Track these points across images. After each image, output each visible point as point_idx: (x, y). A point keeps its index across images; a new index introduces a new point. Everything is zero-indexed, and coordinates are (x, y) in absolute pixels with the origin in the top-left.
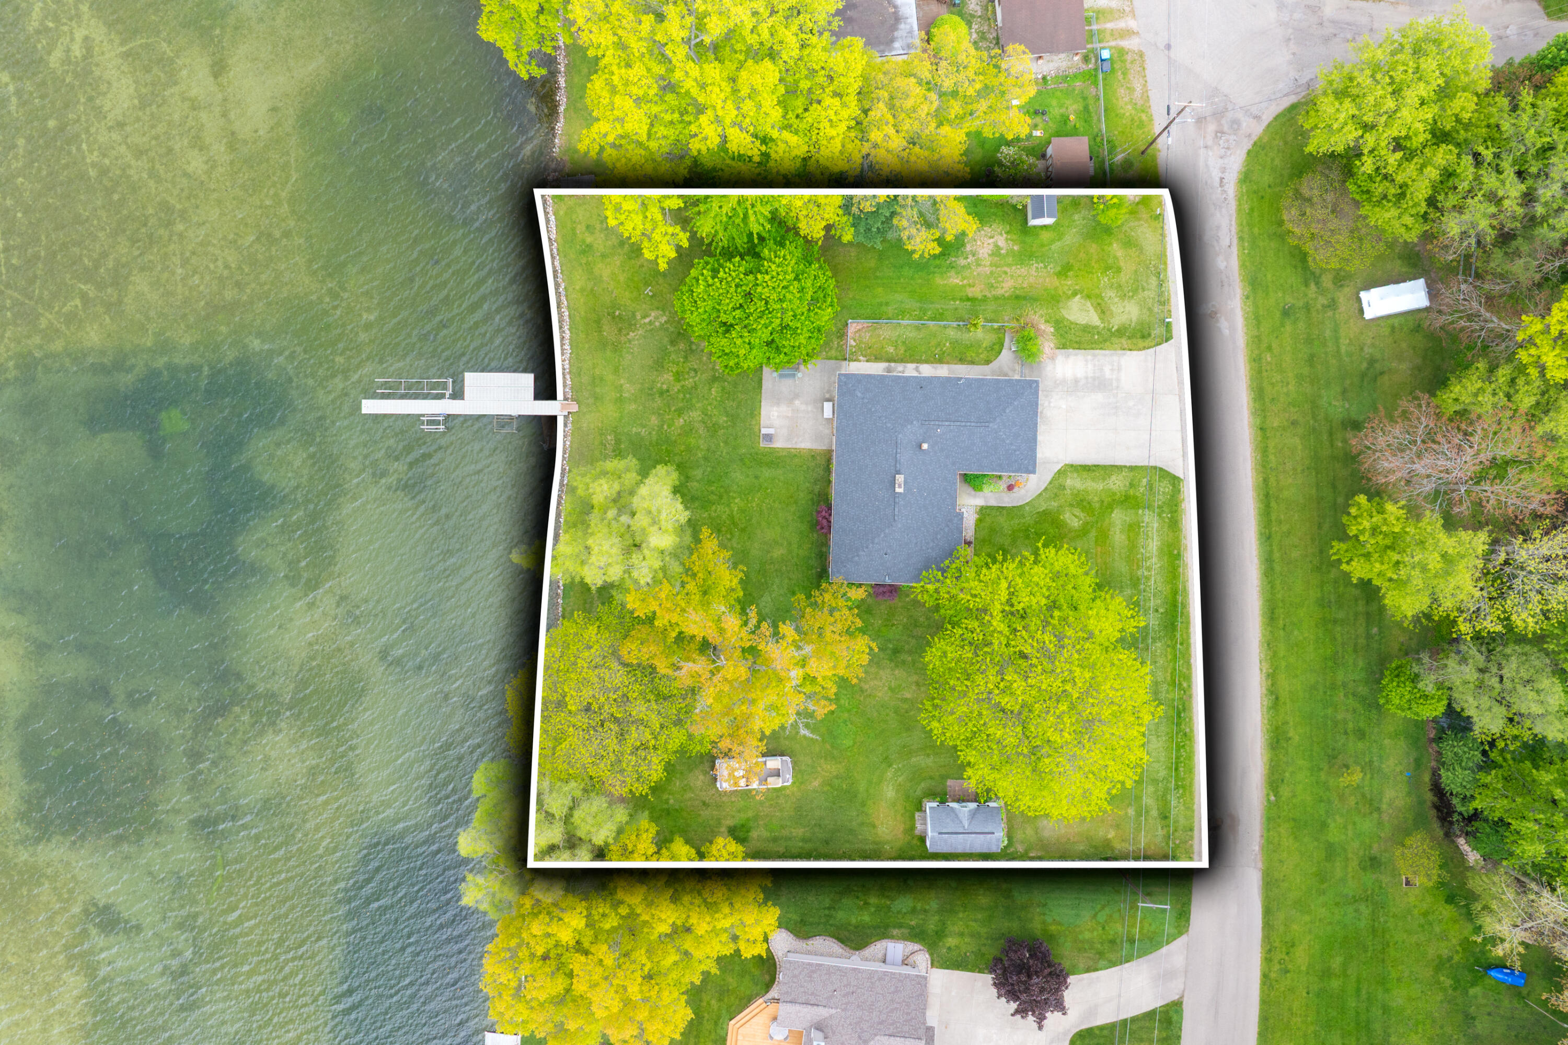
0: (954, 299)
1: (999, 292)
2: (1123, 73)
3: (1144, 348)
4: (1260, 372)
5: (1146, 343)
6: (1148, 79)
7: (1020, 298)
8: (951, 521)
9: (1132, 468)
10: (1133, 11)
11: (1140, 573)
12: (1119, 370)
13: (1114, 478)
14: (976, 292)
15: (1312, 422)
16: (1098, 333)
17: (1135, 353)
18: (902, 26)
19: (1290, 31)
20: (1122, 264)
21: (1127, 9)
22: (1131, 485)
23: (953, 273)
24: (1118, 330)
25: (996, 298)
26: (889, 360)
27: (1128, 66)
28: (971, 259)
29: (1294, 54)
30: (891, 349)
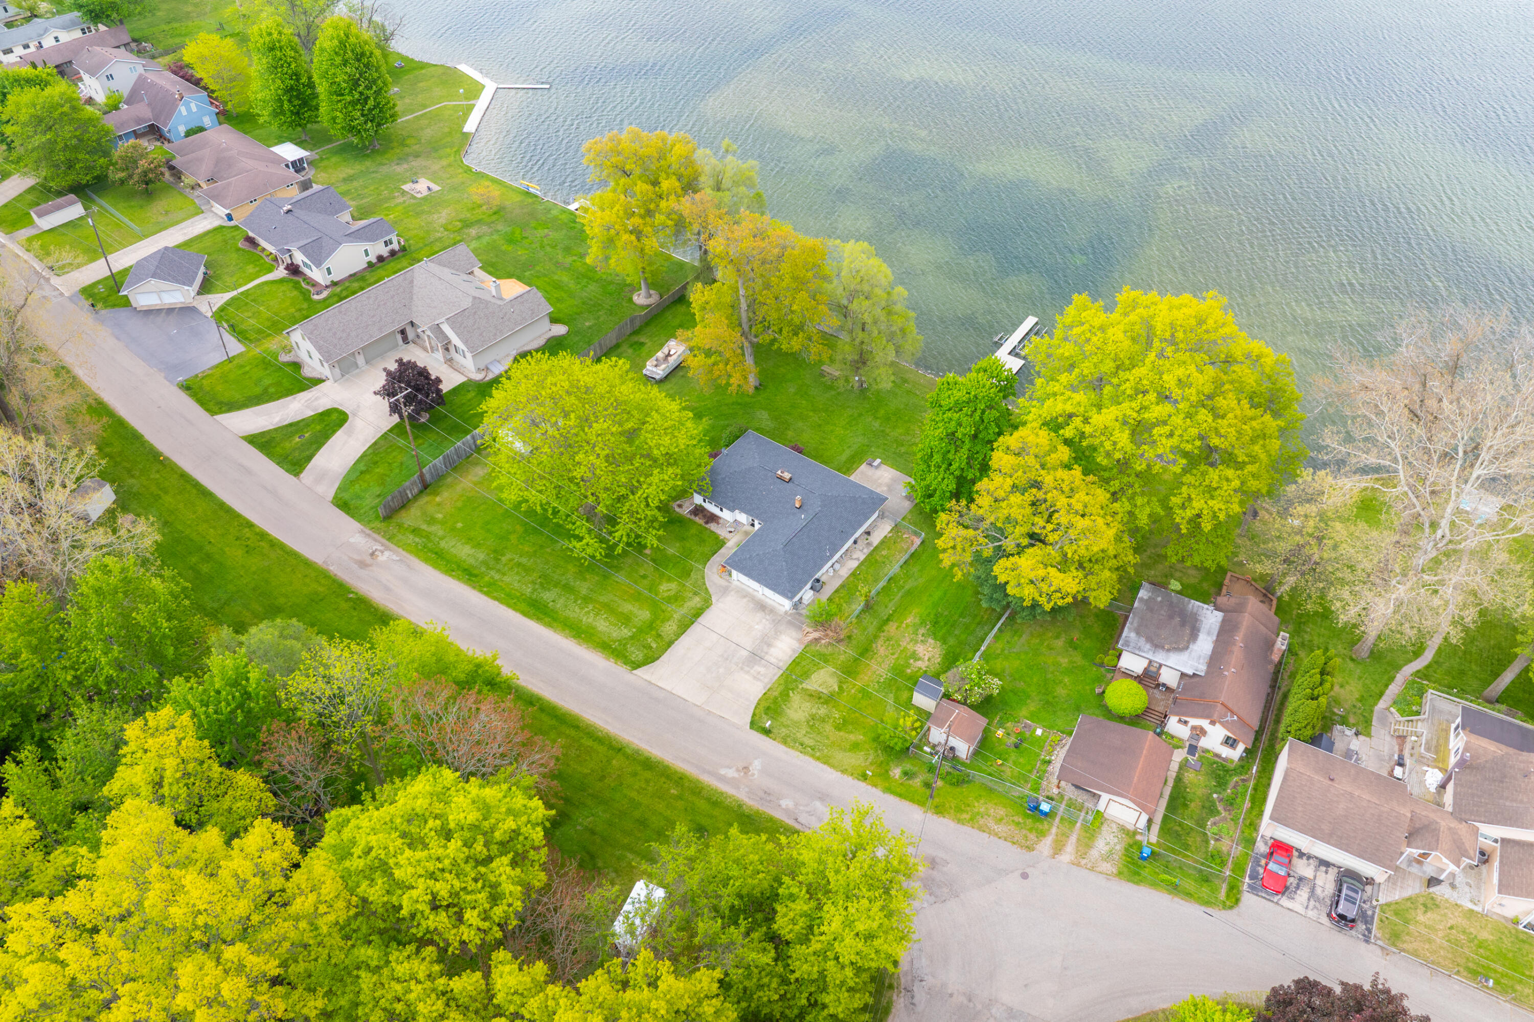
0: (894, 611)
1: (880, 642)
2: (1019, 823)
3: (758, 704)
4: (668, 777)
5: (761, 707)
6: (1001, 842)
7: (866, 651)
8: (734, 501)
9: (670, 643)
10: (1078, 865)
11: (591, 607)
12: (755, 678)
13: (675, 627)
14: (891, 628)
15: (591, 791)
16: (796, 681)
17: (760, 696)
18: (1148, 646)
19: (979, 1007)
20: (842, 733)
21: (1083, 862)
22: (659, 636)
23: (917, 621)
24: (788, 695)
25: (876, 637)
26: (876, 548)
27: (1024, 832)
28: (920, 638)
29: (951, 995)
30: (884, 553)
